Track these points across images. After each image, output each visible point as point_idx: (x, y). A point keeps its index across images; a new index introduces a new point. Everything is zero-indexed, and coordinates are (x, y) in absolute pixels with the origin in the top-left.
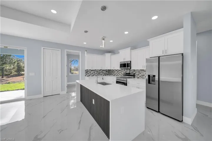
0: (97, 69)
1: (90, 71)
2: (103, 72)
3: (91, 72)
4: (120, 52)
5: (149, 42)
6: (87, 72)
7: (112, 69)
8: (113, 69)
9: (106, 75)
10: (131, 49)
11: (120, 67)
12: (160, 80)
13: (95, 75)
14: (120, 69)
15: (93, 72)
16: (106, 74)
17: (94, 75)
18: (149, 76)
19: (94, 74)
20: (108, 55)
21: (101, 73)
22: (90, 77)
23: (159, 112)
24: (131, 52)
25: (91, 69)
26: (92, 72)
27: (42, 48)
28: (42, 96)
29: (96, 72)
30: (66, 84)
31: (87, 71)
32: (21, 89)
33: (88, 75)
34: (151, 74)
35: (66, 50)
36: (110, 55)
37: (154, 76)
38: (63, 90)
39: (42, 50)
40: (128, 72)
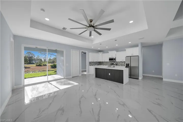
0: (94, 61)
2: (97, 63)
3: (92, 63)
4: (109, 52)
7: (103, 61)
10: (116, 51)
11: (109, 60)
12: (131, 66)
13: (94, 65)
18: (127, 64)
23: (131, 78)
25: (92, 61)
27: (71, 49)
28: (71, 77)
29: (94, 63)
30: (81, 70)
31: (90, 63)
33: (90, 65)
35: (81, 51)
36: (102, 53)
37: (129, 64)
38: (80, 74)
39: (71, 51)
40: (113, 63)
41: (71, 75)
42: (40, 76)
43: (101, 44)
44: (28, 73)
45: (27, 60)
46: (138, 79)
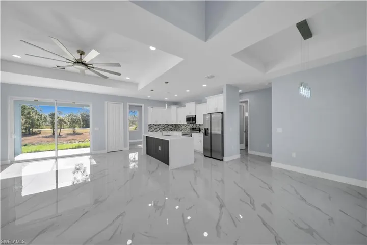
0: (161, 123)
1: (154, 126)
2: (169, 126)
4: (186, 106)
5: (207, 99)
7: (178, 123)
8: (180, 123)
9: (172, 130)
10: (196, 104)
11: (187, 121)
12: (212, 132)
14: (186, 123)
15: (157, 127)
17: (158, 131)
18: (205, 129)
19: (158, 129)
20: (174, 107)
21: (166, 129)
22: (154, 132)
23: (211, 157)
24: (196, 106)
25: (155, 123)
27: (106, 102)
28: (106, 151)
29: (160, 127)
30: (129, 141)
31: (150, 126)
32: (70, 148)
33: (152, 130)
34: (207, 127)
35: (128, 104)
36: (176, 107)
37: (208, 129)
38: (125, 146)
39: (106, 104)
40: (194, 127)
41: (105, 149)
42: (66, 148)
43: (153, 90)
44: (70, 143)
45: (79, 120)
46: (223, 160)
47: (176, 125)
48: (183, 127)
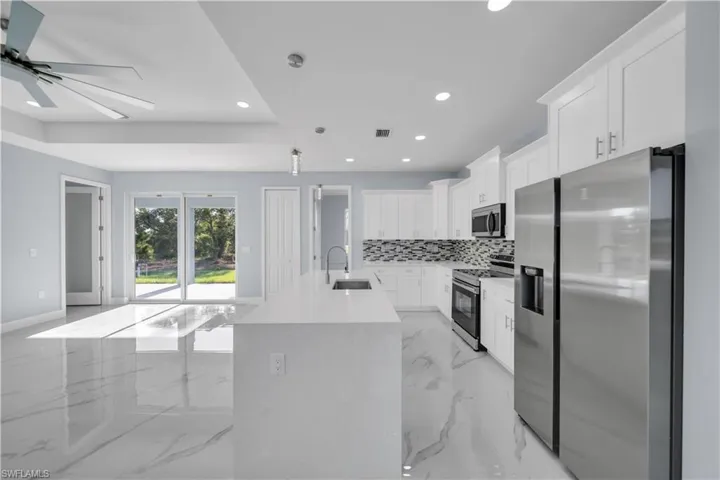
0: (402, 238)
1: (379, 244)
2: (429, 247)
3: (383, 247)
4: (472, 172)
6: (369, 248)
9: (438, 260)
10: (503, 154)
13: (396, 258)
15: (388, 247)
16: (438, 256)
17: (391, 259)
18: (523, 270)
19: (392, 254)
20: (440, 187)
21: (419, 254)
24: (503, 166)
25: (384, 238)
26: (384, 249)
27: (264, 188)
29: (399, 249)
31: (369, 246)
33: (373, 256)
36: (446, 187)
39: (263, 193)
47: (454, 242)
48: (473, 250)
